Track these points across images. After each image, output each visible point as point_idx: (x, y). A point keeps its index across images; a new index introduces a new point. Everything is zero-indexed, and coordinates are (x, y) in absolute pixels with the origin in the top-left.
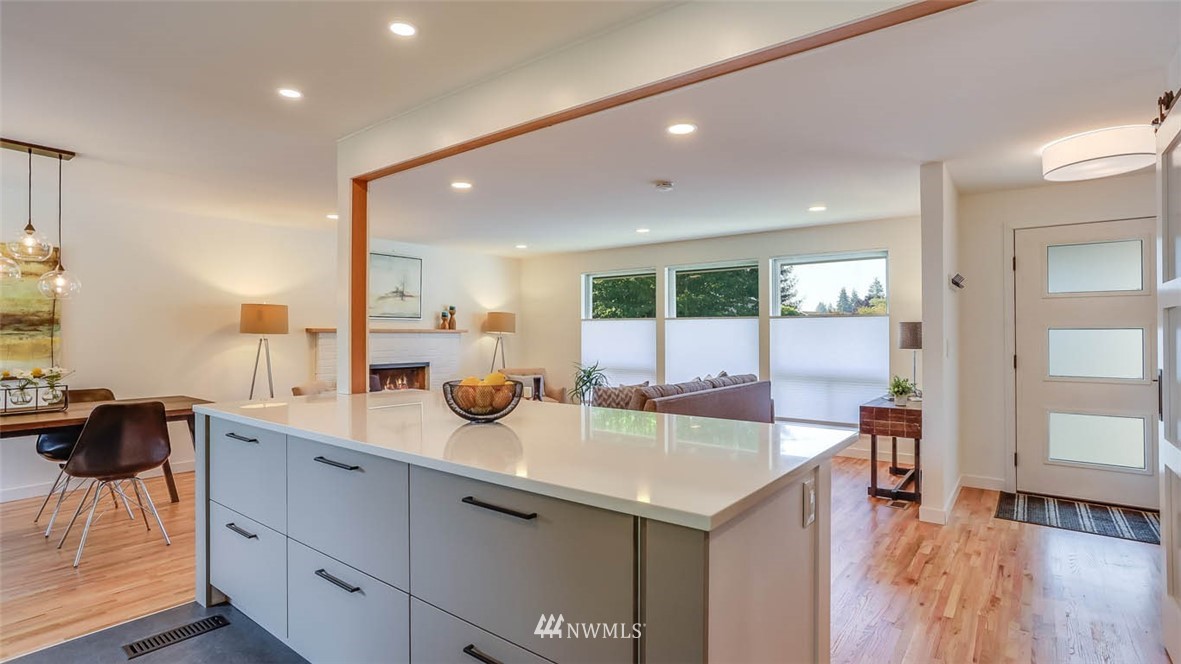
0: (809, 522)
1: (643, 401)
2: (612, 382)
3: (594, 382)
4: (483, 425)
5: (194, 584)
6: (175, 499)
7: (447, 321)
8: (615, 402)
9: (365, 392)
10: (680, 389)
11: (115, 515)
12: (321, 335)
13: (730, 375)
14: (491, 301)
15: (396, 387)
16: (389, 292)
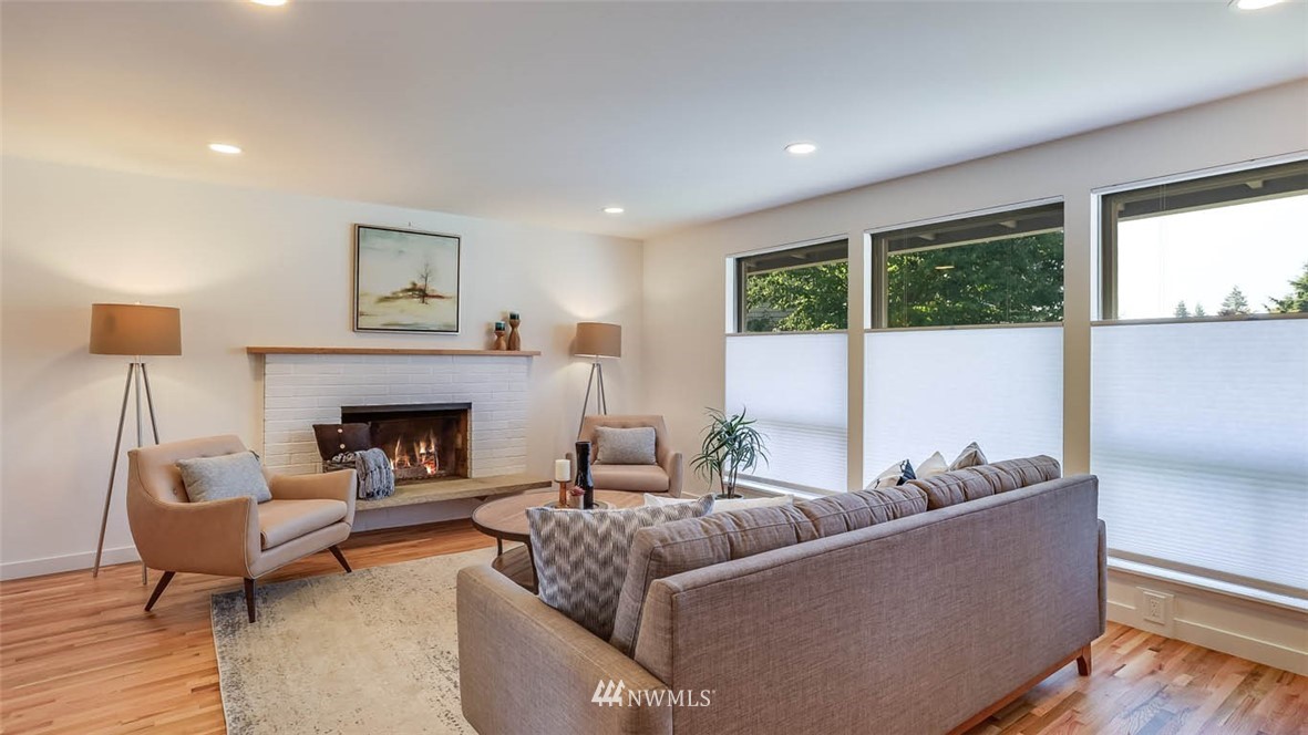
7: (505, 337)
12: (269, 358)
14: (589, 305)
16: (399, 290)
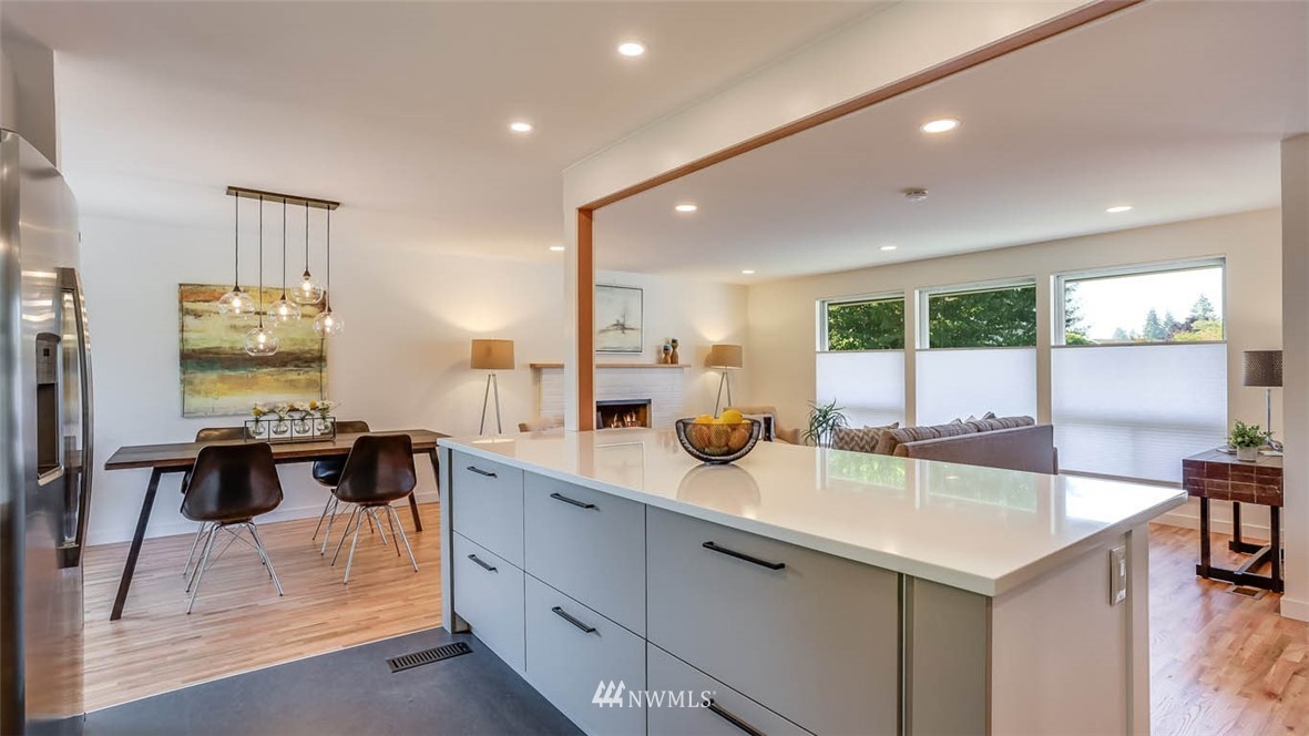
0: (1118, 599)
1: (891, 444)
2: (853, 423)
3: (831, 422)
4: (719, 467)
5: (439, 610)
6: (419, 529)
7: (669, 355)
8: (858, 445)
9: (592, 429)
10: (937, 432)
11: (372, 539)
12: (544, 370)
13: (998, 416)
14: (715, 333)
15: (624, 425)
16: (609, 324)
